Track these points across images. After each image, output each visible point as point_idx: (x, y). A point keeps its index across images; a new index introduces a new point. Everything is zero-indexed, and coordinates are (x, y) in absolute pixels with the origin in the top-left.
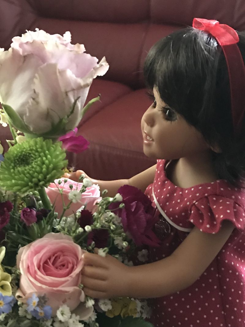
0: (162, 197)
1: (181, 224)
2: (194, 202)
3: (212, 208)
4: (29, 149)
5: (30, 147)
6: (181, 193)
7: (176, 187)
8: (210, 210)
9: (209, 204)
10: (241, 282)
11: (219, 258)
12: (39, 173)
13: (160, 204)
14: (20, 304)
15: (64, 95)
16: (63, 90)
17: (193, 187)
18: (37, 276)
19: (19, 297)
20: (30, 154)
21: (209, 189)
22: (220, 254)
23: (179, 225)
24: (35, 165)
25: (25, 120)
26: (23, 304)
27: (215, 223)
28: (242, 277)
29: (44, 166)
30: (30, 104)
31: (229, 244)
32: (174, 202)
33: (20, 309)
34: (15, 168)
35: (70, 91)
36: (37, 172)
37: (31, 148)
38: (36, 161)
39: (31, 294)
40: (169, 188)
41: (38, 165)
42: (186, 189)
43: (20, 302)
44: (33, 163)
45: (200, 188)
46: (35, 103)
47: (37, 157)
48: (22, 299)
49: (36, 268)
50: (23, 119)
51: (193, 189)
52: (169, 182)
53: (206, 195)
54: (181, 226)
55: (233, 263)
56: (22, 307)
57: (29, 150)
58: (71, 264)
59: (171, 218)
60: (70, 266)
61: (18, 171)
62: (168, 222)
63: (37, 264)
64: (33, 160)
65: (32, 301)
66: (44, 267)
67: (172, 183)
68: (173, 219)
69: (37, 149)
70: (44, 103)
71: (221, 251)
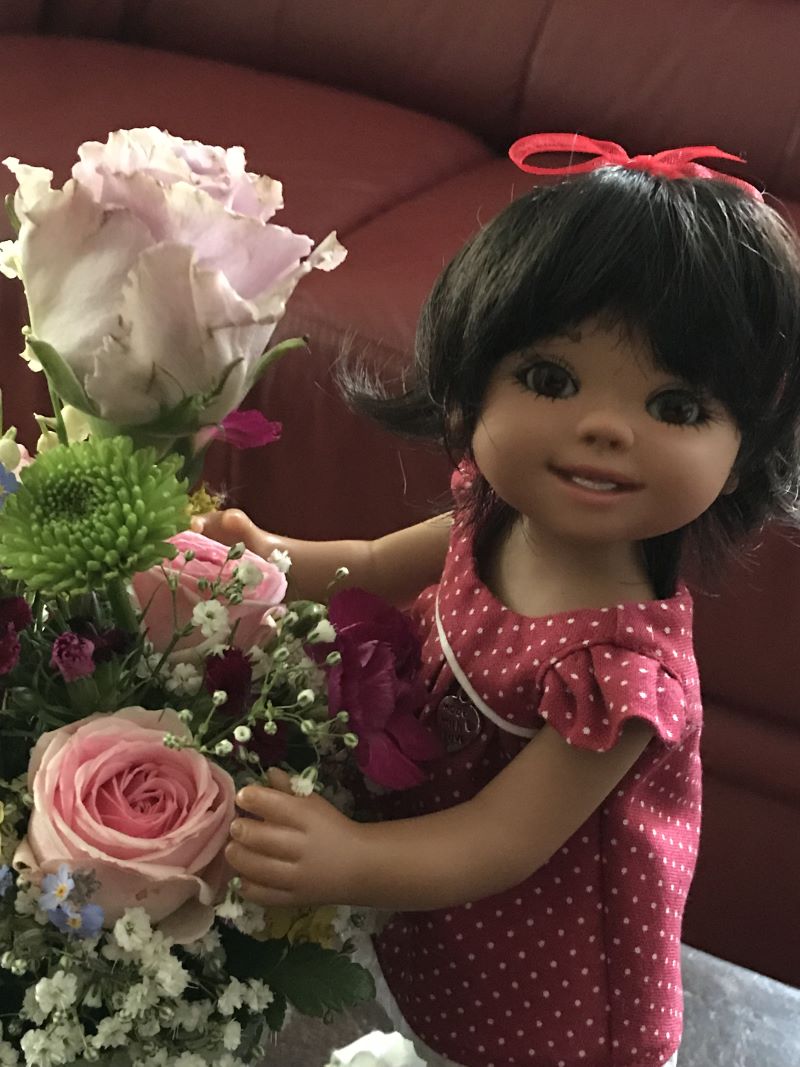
0: (464, 632)
1: (510, 716)
2: (553, 661)
3: (599, 682)
4: (88, 471)
5: (93, 465)
6: (516, 628)
7: (504, 609)
8: (595, 687)
9: (591, 671)
10: (661, 878)
11: (606, 812)
12: (107, 547)
13: (455, 652)
14: (21, 886)
15: (204, 336)
16: (202, 320)
17: (550, 618)
18: (79, 822)
19: (22, 865)
20: (89, 485)
21: (595, 628)
22: (611, 800)
23: (504, 718)
24: (99, 521)
25: (86, 387)
26: (29, 885)
27: (606, 722)
28: (663, 866)
29: (124, 529)
30: (106, 348)
31: (637, 777)
32: (495, 652)
33: (20, 894)
34: (46, 520)
35: (221, 327)
36: (101, 544)
37: (95, 469)
38: (104, 508)
39: (56, 862)
40: (485, 609)
41: (107, 524)
42: (533, 621)
43: (22, 879)
44: (95, 515)
45: (571, 621)
46: (118, 348)
47: (108, 497)
48: (28, 873)
49: (79, 801)
50: (83, 384)
51: (550, 623)
52: (485, 590)
53: (586, 642)
54: (512, 722)
55: (642, 827)
56: (25, 892)
57: (89, 475)
58: (175, 803)
59: (485, 697)
60: (171, 806)
61: (52, 531)
62: (474, 705)
63: (82, 788)
64: (95, 504)
65: (58, 885)
66: (100, 799)
67: (494, 596)
68: (489, 699)
69: (110, 475)
70: (143, 350)
71: (613, 794)
